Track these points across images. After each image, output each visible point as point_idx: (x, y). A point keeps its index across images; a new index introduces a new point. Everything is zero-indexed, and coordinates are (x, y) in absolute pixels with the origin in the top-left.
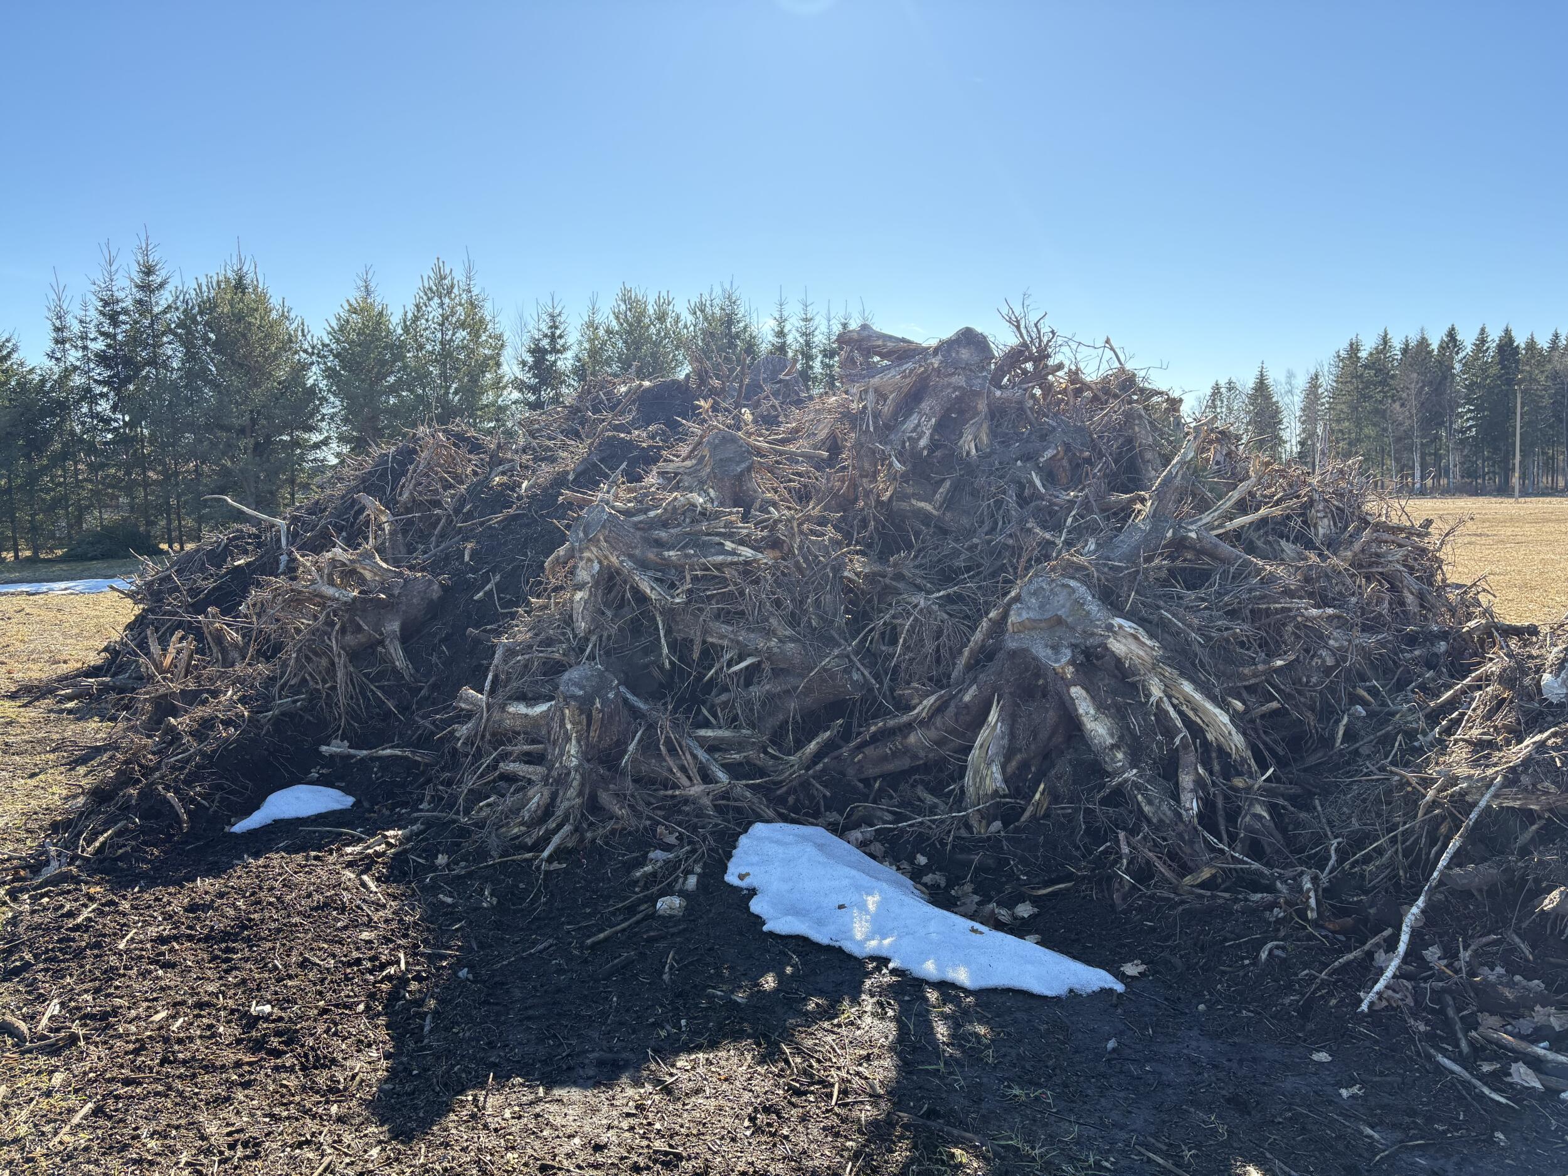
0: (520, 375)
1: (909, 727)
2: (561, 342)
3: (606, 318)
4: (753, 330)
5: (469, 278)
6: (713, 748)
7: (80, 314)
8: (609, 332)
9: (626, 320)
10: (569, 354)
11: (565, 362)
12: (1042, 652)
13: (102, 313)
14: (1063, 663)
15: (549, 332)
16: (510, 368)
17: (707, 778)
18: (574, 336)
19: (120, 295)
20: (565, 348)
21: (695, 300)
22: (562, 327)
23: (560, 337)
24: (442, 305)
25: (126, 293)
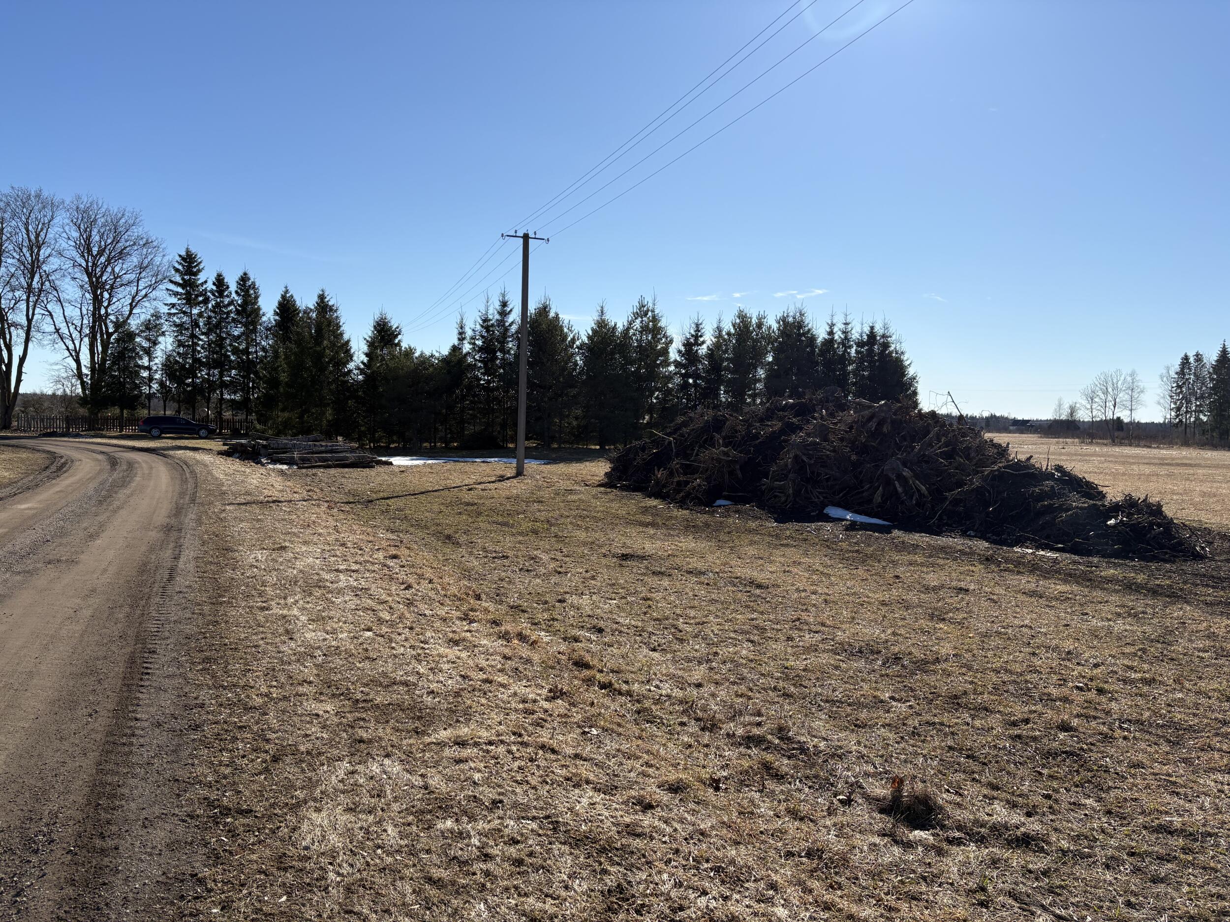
0: (678, 359)
1: (863, 492)
2: (701, 339)
3: (727, 327)
4: (815, 332)
5: (654, 304)
6: (820, 493)
7: (473, 326)
8: (729, 334)
9: (740, 328)
10: (705, 346)
11: (703, 350)
12: (890, 475)
13: (482, 326)
14: (894, 477)
15: (693, 333)
16: (673, 355)
17: (818, 498)
18: (709, 338)
19: (490, 317)
20: (703, 342)
21: (780, 315)
22: (703, 331)
23: (701, 336)
24: (642, 322)
25: (494, 316)
